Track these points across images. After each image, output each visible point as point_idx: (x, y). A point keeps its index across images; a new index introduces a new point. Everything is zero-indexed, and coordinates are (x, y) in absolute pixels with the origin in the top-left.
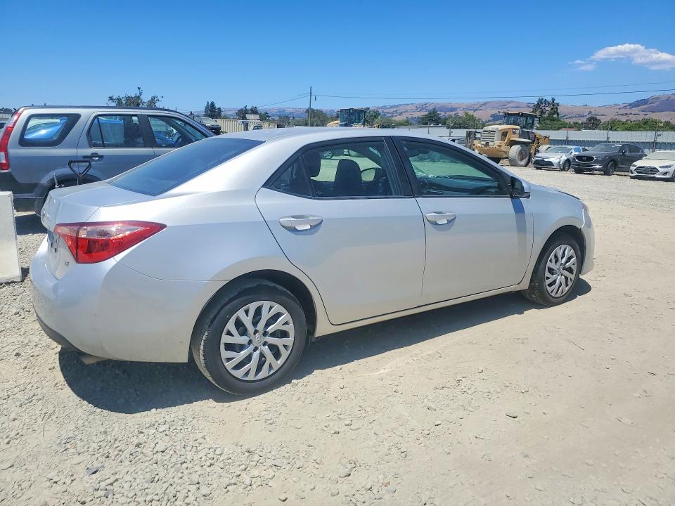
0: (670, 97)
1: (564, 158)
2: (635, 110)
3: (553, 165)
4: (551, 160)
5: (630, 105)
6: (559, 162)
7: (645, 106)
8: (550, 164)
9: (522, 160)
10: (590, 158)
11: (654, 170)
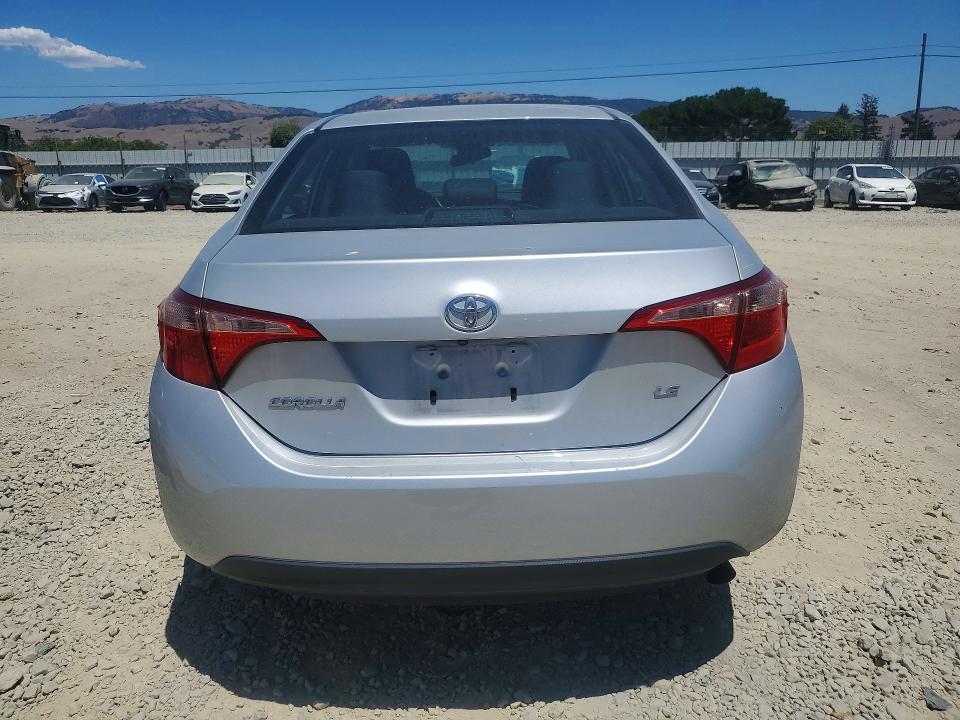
0: (102, 109)
1: (88, 191)
2: (61, 125)
3: (75, 204)
4: (69, 195)
5: (52, 117)
6: (83, 198)
7: (73, 120)
8: (69, 201)
9: (7, 199)
10: (133, 189)
11: (222, 198)
